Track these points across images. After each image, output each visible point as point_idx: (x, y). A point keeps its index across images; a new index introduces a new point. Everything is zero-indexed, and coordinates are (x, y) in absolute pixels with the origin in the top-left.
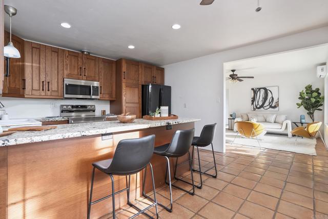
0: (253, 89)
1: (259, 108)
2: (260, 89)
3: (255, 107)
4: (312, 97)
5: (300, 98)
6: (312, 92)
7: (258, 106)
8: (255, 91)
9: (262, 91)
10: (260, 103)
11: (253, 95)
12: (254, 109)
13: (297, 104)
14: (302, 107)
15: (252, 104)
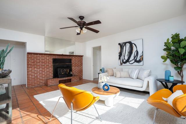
0: (119, 44)
1: (125, 63)
2: (125, 43)
3: (122, 62)
4: (180, 47)
5: (165, 50)
6: (180, 41)
7: (125, 61)
8: (122, 46)
9: (128, 45)
10: (126, 58)
11: (120, 50)
12: (121, 64)
13: (162, 57)
14: (168, 61)
15: (120, 58)
